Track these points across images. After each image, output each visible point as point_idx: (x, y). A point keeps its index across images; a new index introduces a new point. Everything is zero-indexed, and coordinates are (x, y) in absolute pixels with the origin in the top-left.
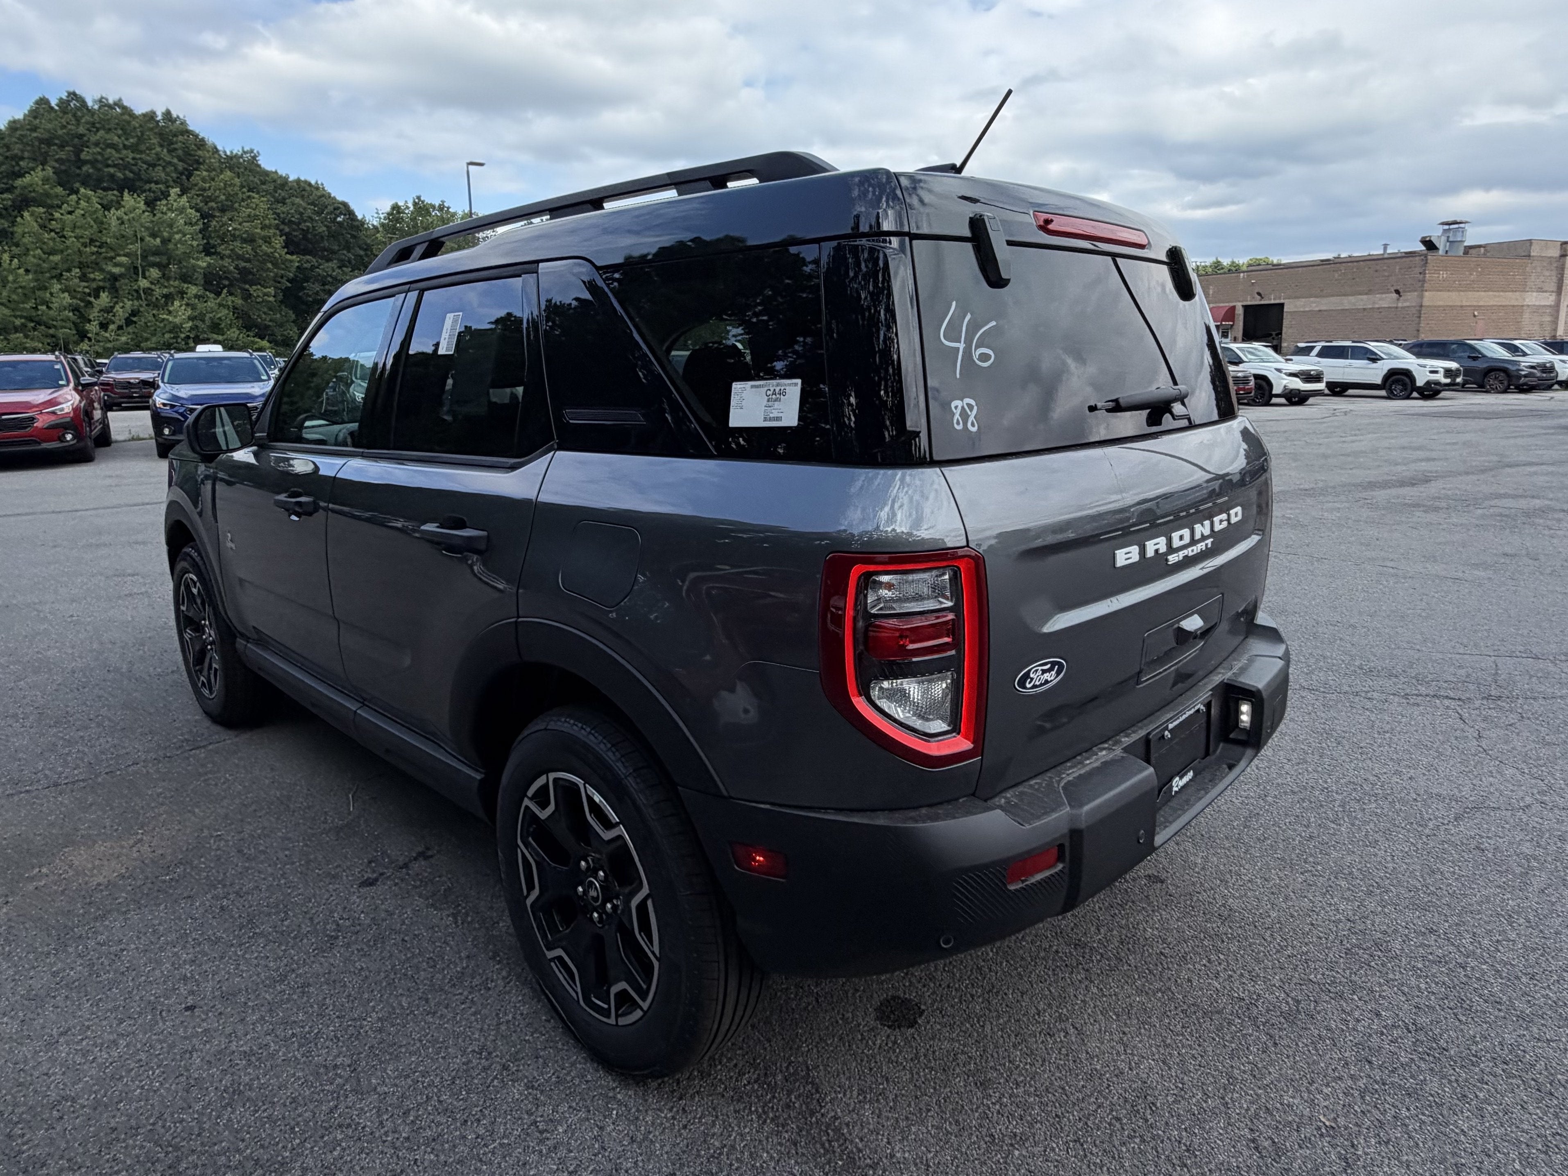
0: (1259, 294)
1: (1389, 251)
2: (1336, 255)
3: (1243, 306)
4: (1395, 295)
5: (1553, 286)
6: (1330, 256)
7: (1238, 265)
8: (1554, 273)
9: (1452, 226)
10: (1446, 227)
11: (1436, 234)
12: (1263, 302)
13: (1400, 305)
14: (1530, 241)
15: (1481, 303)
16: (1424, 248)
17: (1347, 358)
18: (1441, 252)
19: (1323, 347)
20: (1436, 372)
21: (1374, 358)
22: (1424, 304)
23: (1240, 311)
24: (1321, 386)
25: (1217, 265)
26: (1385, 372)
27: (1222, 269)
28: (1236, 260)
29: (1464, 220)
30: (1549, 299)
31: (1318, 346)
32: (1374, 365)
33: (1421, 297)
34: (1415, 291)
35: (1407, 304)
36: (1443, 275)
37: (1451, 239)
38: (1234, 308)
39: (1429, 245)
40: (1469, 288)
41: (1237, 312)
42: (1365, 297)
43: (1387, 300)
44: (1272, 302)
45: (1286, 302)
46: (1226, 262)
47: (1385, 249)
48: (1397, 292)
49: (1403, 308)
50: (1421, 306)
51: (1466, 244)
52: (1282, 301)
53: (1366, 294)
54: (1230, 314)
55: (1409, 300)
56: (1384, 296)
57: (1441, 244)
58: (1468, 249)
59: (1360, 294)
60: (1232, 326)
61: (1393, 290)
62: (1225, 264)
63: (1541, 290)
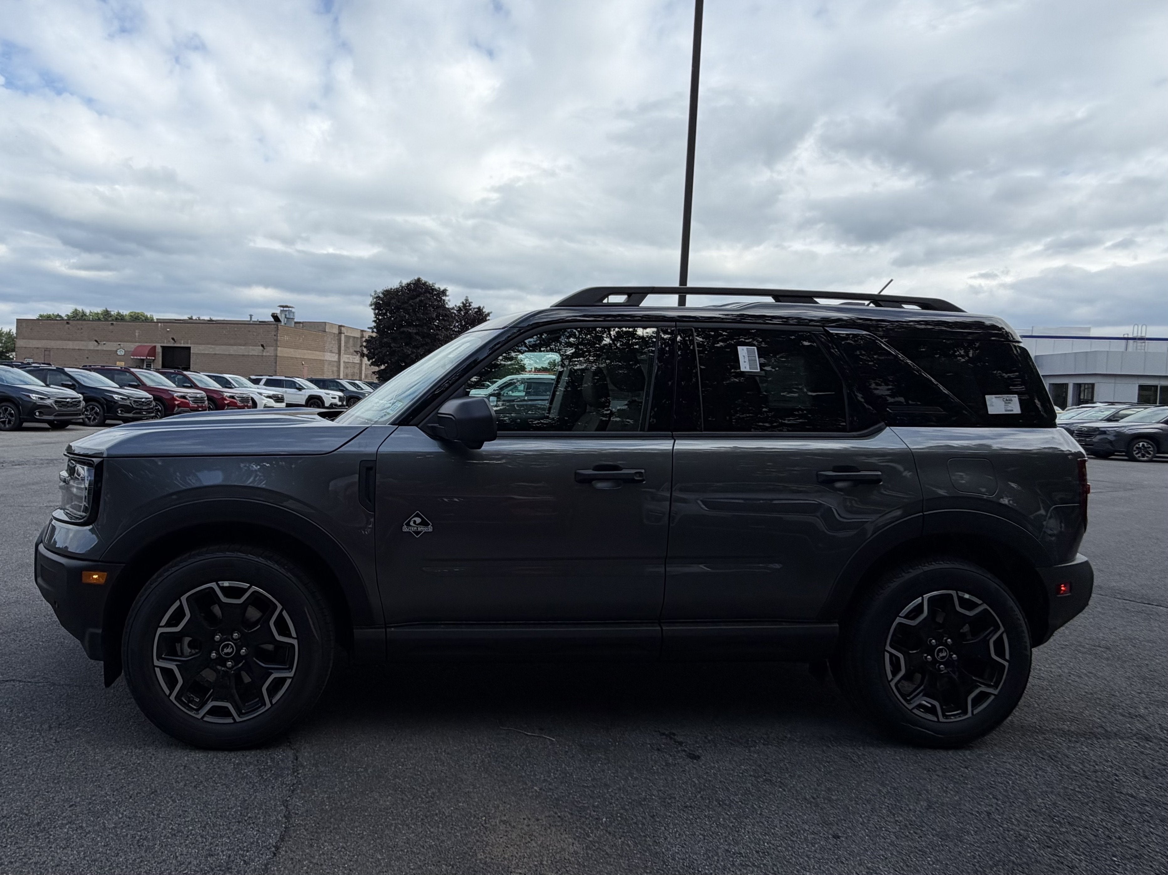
0: (173, 339)
1: (253, 320)
2: (190, 316)
3: (161, 346)
4: (261, 348)
5: (337, 351)
6: (185, 317)
7: (122, 315)
8: (337, 343)
9: (285, 309)
10: (282, 309)
11: (278, 311)
12: (176, 345)
13: (264, 354)
14: (325, 323)
15: (305, 357)
16: (273, 320)
17: (283, 387)
18: (283, 324)
19: (268, 379)
20: (335, 398)
21: (300, 389)
22: (278, 355)
23: (159, 350)
24: (283, 405)
25: (107, 313)
26: (307, 397)
27: (111, 316)
28: (121, 312)
29: (291, 305)
30: (335, 358)
31: (264, 378)
32: (300, 392)
33: (276, 350)
34: (272, 346)
35: (268, 354)
36: (286, 338)
37: (287, 316)
38: (155, 347)
39: (276, 318)
40: (297, 347)
41: (157, 350)
42: (243, 347)
43: (256, 351)
44: (182, 345)
45: (192, 346)
46: (114, 312)
47: (251, 318)
48: (262, 346)
49: (266, 356)
50: (277, 356)
51: (296, 320)
52: (189, 345)
53: (244, 346)
54: (152, 351)
55: (269, 351)
56: (254, 348)
57: (282, 318)
58: (296, 323)
59: (241, 345)
60: (154, 360)
61: (260, 344)
62: (112, 313)
63: (331, 352)
